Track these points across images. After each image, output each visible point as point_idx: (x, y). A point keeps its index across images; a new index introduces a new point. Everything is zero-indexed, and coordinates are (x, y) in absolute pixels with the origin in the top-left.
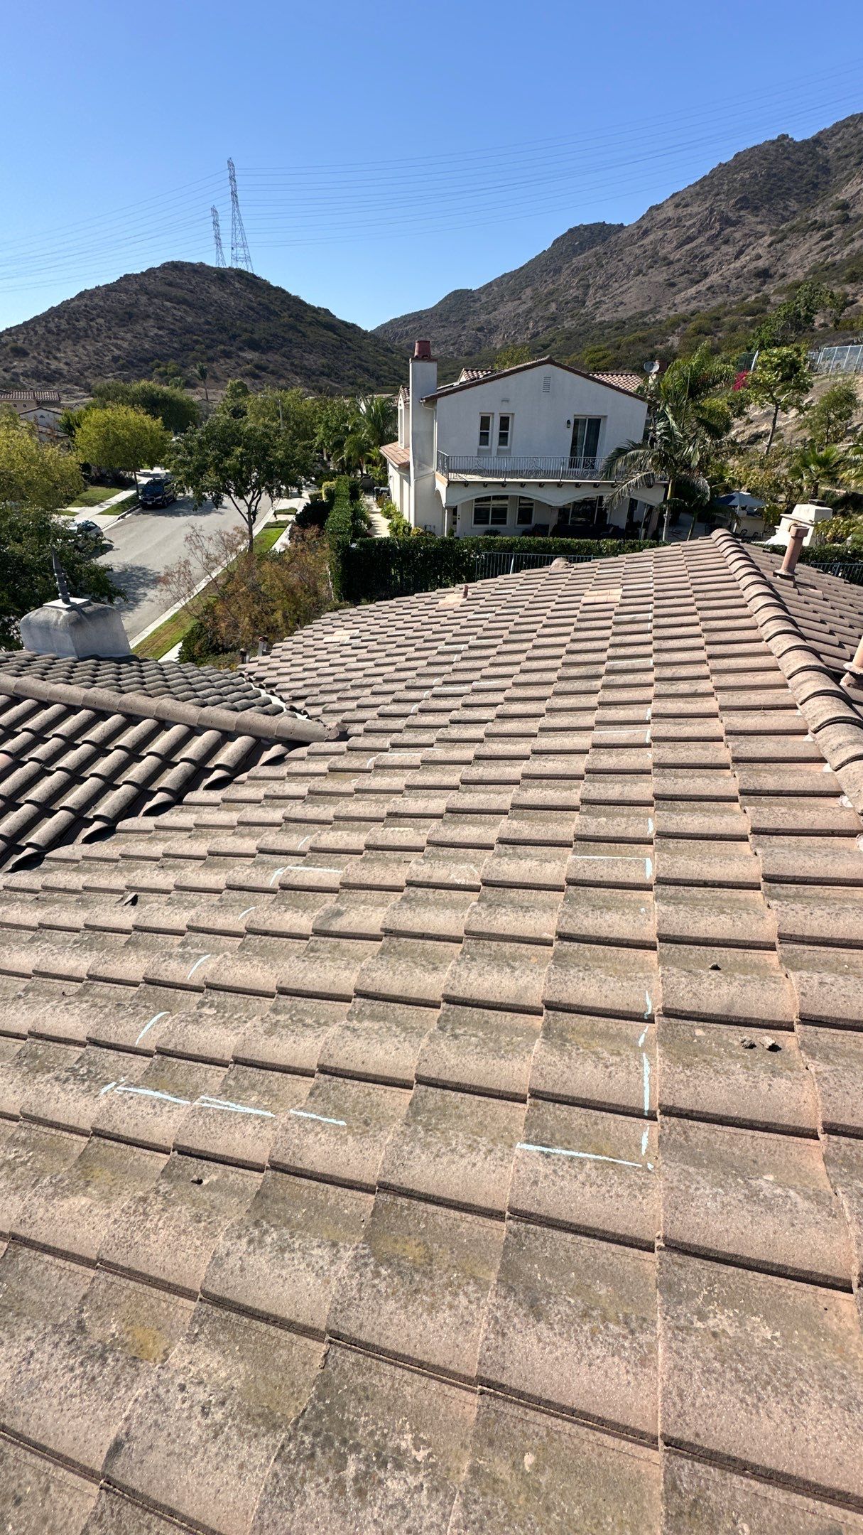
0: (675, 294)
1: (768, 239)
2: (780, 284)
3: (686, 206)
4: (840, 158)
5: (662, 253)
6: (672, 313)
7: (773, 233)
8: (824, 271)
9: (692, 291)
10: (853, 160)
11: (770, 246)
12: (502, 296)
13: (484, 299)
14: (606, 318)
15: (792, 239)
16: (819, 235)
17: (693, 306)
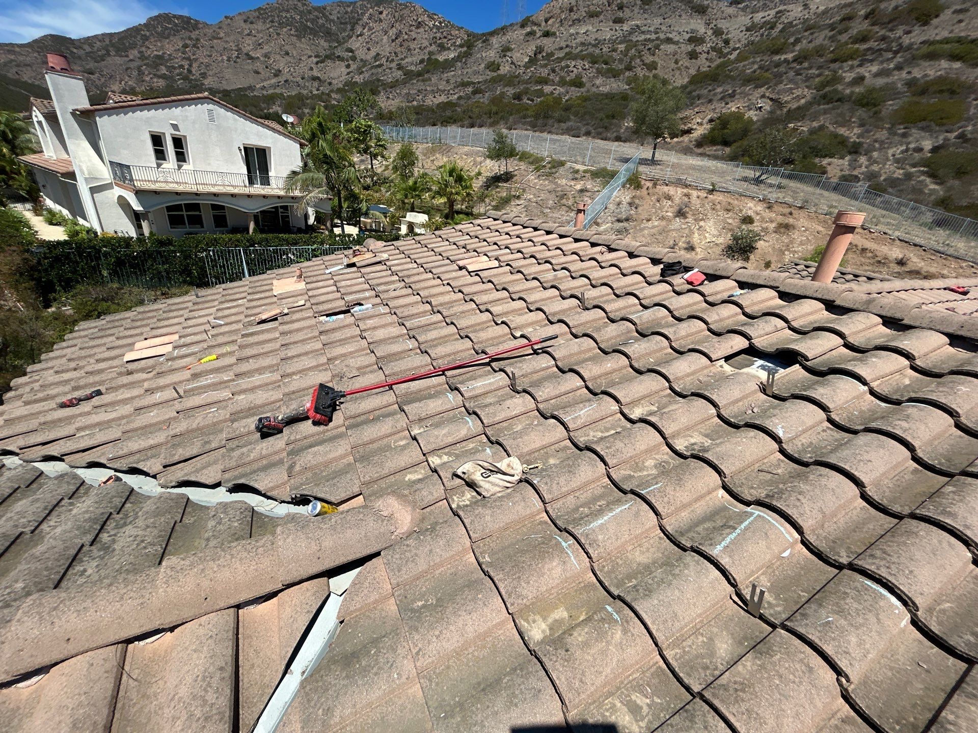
0: (262, 81)
1: (315, 60)
2: (330, 88)
3: (252, 23)
4: (341, 23)
5: (245, 50)
6: (265, 92)
7: (316, 57)
8: (350, 84)
9: (274, 81)
10: (349, 27)
11: (317, 63)
14: (216, 86)
15: (329, 63)
16: (343, 64)
17: (278, 91)
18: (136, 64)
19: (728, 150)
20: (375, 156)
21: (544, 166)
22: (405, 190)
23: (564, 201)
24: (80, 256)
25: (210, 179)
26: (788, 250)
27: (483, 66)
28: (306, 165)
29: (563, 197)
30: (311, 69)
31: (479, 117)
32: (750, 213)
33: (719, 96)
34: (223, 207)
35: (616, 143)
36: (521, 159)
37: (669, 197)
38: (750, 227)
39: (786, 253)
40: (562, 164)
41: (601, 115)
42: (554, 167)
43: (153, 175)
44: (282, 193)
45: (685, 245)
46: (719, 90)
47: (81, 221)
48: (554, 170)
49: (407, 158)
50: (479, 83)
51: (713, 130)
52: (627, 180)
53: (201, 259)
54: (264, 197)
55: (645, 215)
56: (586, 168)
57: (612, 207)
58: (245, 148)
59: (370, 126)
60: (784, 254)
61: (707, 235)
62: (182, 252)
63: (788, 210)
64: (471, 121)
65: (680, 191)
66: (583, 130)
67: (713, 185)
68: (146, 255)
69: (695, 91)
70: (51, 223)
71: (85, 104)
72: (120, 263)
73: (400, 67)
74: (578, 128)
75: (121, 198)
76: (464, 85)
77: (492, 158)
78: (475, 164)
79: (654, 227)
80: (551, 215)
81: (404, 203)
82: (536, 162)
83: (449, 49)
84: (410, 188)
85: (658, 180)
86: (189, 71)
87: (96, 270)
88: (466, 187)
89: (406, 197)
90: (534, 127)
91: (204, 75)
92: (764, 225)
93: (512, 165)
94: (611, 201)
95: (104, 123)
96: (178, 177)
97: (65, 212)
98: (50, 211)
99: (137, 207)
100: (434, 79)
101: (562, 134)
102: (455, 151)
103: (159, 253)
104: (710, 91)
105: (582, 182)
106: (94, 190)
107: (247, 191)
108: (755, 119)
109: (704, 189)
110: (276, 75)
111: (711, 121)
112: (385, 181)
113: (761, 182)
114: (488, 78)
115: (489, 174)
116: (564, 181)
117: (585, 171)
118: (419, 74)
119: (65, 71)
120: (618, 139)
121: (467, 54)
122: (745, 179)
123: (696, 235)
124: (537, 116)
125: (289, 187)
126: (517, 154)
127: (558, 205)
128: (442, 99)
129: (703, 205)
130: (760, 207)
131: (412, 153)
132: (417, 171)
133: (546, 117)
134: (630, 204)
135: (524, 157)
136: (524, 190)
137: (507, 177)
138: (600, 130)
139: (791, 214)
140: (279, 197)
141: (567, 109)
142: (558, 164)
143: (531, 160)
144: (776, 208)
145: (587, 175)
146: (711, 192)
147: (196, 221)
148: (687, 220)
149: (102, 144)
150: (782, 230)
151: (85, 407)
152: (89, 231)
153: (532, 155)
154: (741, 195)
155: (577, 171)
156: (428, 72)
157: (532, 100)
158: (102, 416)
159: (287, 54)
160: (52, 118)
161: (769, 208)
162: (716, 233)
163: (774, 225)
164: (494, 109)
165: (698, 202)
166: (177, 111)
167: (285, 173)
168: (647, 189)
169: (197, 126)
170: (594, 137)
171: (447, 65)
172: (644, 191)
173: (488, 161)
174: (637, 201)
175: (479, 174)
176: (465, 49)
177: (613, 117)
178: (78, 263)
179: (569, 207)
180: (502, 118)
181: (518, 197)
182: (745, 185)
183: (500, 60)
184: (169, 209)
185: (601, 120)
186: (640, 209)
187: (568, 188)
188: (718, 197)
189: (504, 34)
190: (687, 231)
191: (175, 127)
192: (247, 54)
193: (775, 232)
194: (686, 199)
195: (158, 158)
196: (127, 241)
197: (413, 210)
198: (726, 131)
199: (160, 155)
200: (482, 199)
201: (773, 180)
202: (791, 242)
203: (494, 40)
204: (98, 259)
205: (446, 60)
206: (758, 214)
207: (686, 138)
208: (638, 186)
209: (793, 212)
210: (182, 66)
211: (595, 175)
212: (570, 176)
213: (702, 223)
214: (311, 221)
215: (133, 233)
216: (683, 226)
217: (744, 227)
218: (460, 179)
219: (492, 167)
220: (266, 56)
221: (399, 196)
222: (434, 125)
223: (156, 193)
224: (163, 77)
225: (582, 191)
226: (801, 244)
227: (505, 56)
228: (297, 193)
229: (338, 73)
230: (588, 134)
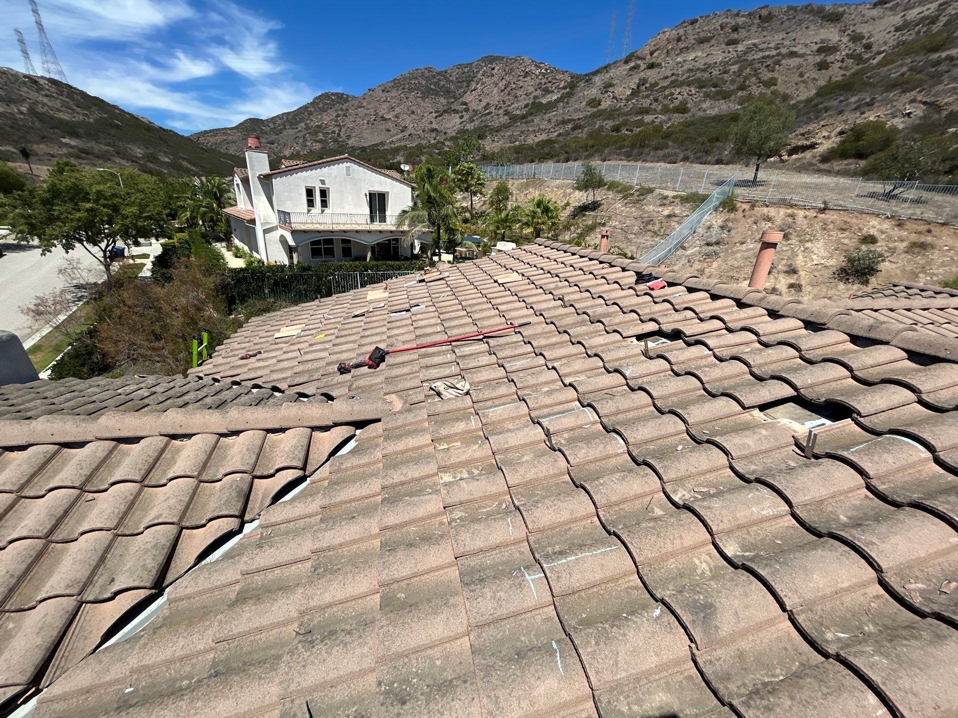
0: (392, 136)
1: (434, 115)
2: (445, 136)
3: (388, 92)
4: (459, 82)
5: (380, 114)
6: (393, 146)
7: (436, 112)
8: (462, 132)
9: (400, 136)
10: (465, 84)
11: (436, 117)
12: (285, 126)
13: (272, 125)
14: (356, 144)
15: (446, 116)
16: (457, 116)
17: (403, 144)
18: (302, 133)
19: (863, 163)
20: (475, 193)
21: (632, 194)
22: (498, 222)
23: (650, 227)
24: (253, 278)
25: (342, 220)
26: (924, 272)
27: (584, 103)
28: (415, 204)
29: (650, 222)
30: (431, 123)
31: (576, 151)
32: (872, 232)
33: (853, 107)
34: (349, 241)
35: (717, 166)
36: (609, 189)
37: (768, 219)
38: (872, 247)
39: (921, 275)
40: (651, 191)
41: (703, 139)
42: (642, 194)
43: (303, 219)
44: (394, 228)
45: (784, 269)
46: (854, 99)
47: (255, 254)
48: (642, 198)
49: (502, 193)
50: (579, 119)
51: (843, 143)
52: (721, 204)
53: (329, 281)
54: (380, 232)
55: (738, 238)
56: (676, 193)
57: (701, 231)
58: (370, 194)
59: (472, 168)
60: (917, 277)
61: (814, 257)
62: (317, 276)
63: (927, 227)
64: (566, 155)
65: (783, 211)
66: (681, 156)
67: (825, 203)
68: (293, 278)
69: (822, 103)
70: (236, 257)
71: (267, 170)
72: (276, 284)
73: (506, 113)
74: (676, 154)
75: (282, 236)
76: (564, 122)
77: (579, 189)
78: (565, 195)
79: (748, 250)
80: (635, 240)
81: (496, 234)
82: (624, 191)
83: (552, 92)
84: (502, 220)
85: (757, 201)
86: (339, 135)
87: (261, 288)
88: (552, 217)
89: (498, 228)
90: (628, 156)
91: (349, 137)
92: (891, 245)
93: (599, 195)
94: (701, 225)
95: (276, 182)
96: (321, 219)
97: (246, 248)
98: (237, 248)
99: (291, 243)
100: (537, 120)
101: (657, 162)
102: (547, 184)
103: (301, 276)
104: (841, 102)
105: (670, 208)
106: (266, 232)
107: (367, 228)
108: (901, 127)
109: (814, 208)
110: (402, 131)
111: (841, 133)
112: (482, 214)
113: (895, 197)
114: (589, 114)
115: (577, 204)
116: (651, 208)
117: (675, 197)
118: (523, 117)
119: (258, 148)
120: (719, 162)
121: (570, 95)
122: (872, 195)
123: (800, 257)
124: (633, 146)
125: (400, 223)
126: (606, 184)
127: (643, 231)
128: (543, 137)
129: (811, 225)
130: (886, 225)
131: (507, 190)
132: (510, 205)
133: (642, 146)
134: (722, 228)
135: (612, 186)
136: (610, 218)
137: (594, 206)
138: (699, 154)
139: (929, 231)
140: (391, 232)
141: (667, 136)
142: (646, 192)
143: (619, 189)
144: (909, 225)
145: (676, 200)
146: (823, 210)
147: (330, 252)
148: (789, 242)
149: (274, 198)
150: (916, 250)
151: (253, 359)
152: (260, 261)
153: (621, 184)
154: (862, 212)
155: (666, 198)
156: (531, 114)
157: (632, 131)
158: (262, 364)
159: (413, 112)
160: (246, 181)
161: (899, 225)
162: (826, 254)
163: (904, 244)
164: (591, 143)
165: (806, 222)
166: (325, 170)
167: (398, 212)
168: (744, 211)
169: (337, 180)
170: (692, 162)
171: (550, 106)
172: (739, 214)
173: (577, 192)
174: (730, 224)
175: (568, 204)
176: (568, 90)
177: (718, 140)
178: (251, 283)
179: (655, 233)
180: (597, 151)
181: (604, 225)
182: (871, 201)
183: (602, 96)
184: (312, 243)
185: (703, 144)
186: (733, 232)
187: (655, 214)
188: (829, 216)
189: (607, 72)
190: (789, 253)
191: (323, 182)
192: (382, 117)
193: (906, 252)
194: (790, 220)
195: (309, 206)
196: (282, 268)
197: (503, 240)
198: (861, 143)
199: (311, 203)
200: (567, 227)
201: (912, 194)
202: (930, 263)
203: (597, 79)
204: (263, 281)
205: (549, 102)
206: (883, 233)
207: (808, 154)
208: (733, 209)
209: (933, 229)
210: (334, 132)
211: (685, 200)
212: (658, 202)
213: (808, 245)
214: (417, 250)
215: (287, 262)
216: (784, 248)
217: (864, 248)
218: (546, 210)
219: (580, 197)
220: (397, 117)
221: (492, 228)
222: (532, 162)
223: (305, 232)
224: (320, 141)
225: (669, 216)
226: (943, 265)
227: (606, 92)
228: (405, 228)
229: (452, 124)
230: (686, 159)
